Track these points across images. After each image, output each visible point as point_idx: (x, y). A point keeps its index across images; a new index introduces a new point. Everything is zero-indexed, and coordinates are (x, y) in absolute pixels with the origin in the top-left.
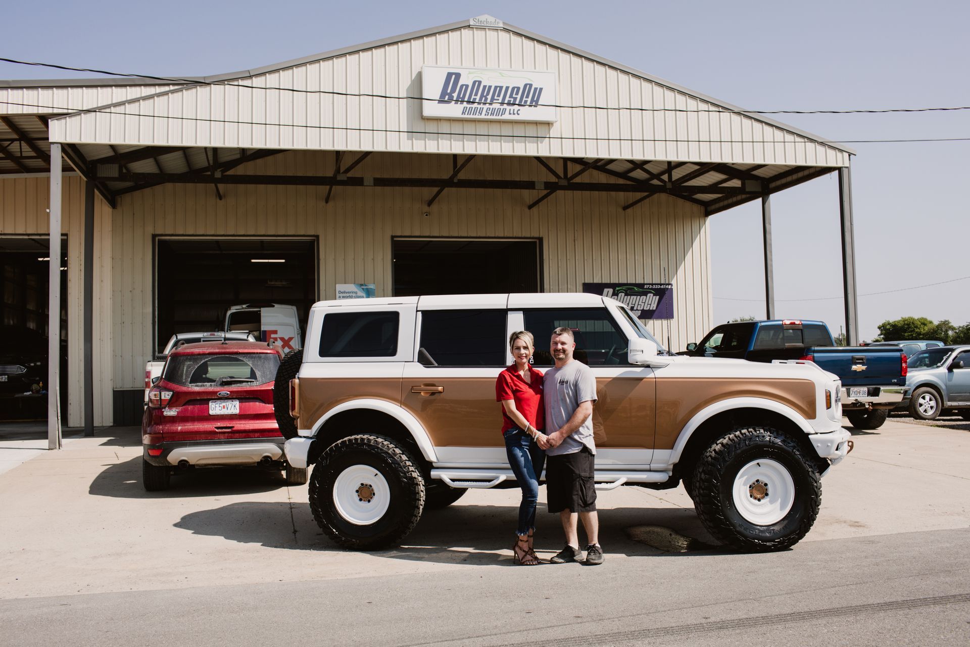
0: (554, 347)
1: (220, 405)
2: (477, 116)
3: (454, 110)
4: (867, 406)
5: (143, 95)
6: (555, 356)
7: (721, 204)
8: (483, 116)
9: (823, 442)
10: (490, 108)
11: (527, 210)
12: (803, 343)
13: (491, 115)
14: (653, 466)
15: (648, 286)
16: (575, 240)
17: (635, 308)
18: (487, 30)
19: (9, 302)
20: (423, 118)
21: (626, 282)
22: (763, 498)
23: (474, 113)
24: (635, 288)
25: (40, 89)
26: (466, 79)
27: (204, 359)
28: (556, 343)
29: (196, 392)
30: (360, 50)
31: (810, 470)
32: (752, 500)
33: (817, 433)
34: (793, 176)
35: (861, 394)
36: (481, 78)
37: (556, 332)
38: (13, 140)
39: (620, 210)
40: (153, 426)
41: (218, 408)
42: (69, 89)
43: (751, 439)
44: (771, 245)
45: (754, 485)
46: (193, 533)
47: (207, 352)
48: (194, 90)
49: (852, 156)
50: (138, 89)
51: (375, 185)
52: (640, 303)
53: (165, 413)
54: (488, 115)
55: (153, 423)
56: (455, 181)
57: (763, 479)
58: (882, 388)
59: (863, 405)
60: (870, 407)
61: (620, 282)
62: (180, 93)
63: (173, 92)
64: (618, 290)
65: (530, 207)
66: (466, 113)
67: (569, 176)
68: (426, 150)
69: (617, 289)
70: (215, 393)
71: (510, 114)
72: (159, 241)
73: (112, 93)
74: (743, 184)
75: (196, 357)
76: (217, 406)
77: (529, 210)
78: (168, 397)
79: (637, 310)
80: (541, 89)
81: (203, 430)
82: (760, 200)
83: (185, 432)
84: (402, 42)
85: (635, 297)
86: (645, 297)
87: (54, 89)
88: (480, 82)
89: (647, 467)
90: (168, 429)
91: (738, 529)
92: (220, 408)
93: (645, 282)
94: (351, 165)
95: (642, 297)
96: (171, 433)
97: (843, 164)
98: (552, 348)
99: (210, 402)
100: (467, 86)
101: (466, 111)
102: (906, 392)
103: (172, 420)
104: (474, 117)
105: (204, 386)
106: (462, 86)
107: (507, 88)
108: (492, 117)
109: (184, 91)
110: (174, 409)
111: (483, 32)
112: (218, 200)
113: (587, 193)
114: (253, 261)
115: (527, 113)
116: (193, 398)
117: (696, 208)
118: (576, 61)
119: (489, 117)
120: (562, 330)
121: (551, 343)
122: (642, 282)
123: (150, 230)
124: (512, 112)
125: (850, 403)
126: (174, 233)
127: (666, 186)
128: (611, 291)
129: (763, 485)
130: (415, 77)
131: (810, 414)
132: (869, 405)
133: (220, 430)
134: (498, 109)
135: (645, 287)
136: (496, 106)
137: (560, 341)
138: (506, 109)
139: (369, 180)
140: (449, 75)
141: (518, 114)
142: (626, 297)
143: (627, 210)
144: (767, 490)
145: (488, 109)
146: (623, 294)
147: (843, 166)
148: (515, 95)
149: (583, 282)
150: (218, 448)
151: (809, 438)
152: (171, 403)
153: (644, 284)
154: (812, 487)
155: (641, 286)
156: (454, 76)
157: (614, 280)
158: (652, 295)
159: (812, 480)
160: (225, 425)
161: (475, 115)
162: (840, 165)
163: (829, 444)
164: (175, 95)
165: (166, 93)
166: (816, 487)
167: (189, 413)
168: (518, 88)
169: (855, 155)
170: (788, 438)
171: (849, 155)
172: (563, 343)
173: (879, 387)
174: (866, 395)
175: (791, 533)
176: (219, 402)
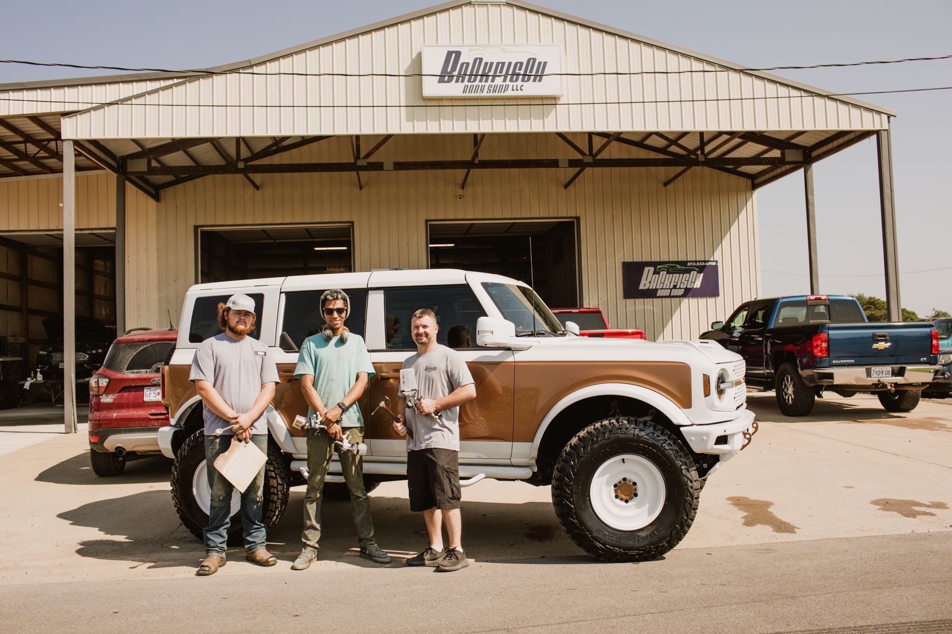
0: (416, 331)
1: (155, 392)
2: (479, 94)
3: (455, 89)
4: (889, 388)
5: (148, 90)
6: (417, 340)
7: (767, 176)
8: (485, 94)
9: (699, 435)
10: (492, 85)
11: (563, 190)
12: (830, 320)
13: (493, 92)
14: (515, 461)
15: (691, 263)
16: (613, 219)
17: (678, 287)
18: (489, 5)
19: (102, 294)
20: (424, 98)
21: (667, 260)
22: (631, 499)
23: (475, 92)
24: (678, 266)
25: (52, 89)
26: (467, 57)
27: (143, 346)
28: (417, 327)
29: (130, 379)
30: (359, 34)
31: (683, 467)
32: (617, 500)
33: (692, 425)
34: (834, 142)
35: (884, 374)
36: (482, 54)
37: (416, 315)
38: (50, 140)
39: (661, 186)
40: (93, 413)
41: (152, 395)
42: (80, 87)
43: (611, 431)
44: (814, 217)
45: (620, 485)
46: (71, 524)
47: (147, 339)
48: (197, 82)
49: (891, 118)
50: (144, 84)
51: (395, 169)
52: (683, 281)
53: (102, 400)
54: (490, 92)
55: (93, 410)
56: (476, 162)
57: (632, 477)
58: (908, 367)
59: (885, 386)
60: (893, 388)
61: (662, 260)
62: (184, 86)
63: (176, 85)
64: (659, 269)
65: (566, 186)
66: (467, 91)
67: (594, 153)
68: (427, 130)
69: (659, 267)
70: (148, 379)
71: (513, 90)
72: (202, 232)
73: (120, 89)
74: (783, 154)
75: (136, 344)
76: (152, 392)
77: (565, 190)
78: (105, 384)
79: (680, 288)
80: (545, 63)
81: (137, 417)
82: (802, 171)
83: (120, 419)
84: (401, 23)
85: (678, 275)
86: (688, 275)
87: (66, 88)
88: (481, 59)
89: (508, 462)
90: (104, 416)
91: (594, 535)
92: (155, 395)
93: (689, 260)
94: (371, 150)
95: (685, 275)
96: (107, 420)
97: (882, 127)
98: (414, 332)
99: (145, 389)
100: (468, 64)
101: (467, 90)
102: (936, 372)
103: (109, 407)
104: (476, 95)
105: (139, 372)
106: (462, 64)
107: (510, 64)
108: (494, 94)
109: (187, 83)
110: (110, 396)
111: (485, 8)
112: (256, 190)
113: (625, 170)
114: (316, 249)
115: (531, 88)
116: (127, 384)
117: (743, 181)
118: (583, 32)
119: (491, 94)
120: (422, 313)
121: (412, 327)
122: (685, 260)
123: (192, 223)
124: (515, 88)
125: (871, 384)
126: (215, 224)
127: (698, 159)
128: (652, 269)
129: (631, 484)
130: (416, 57)
131: (686, 402)
132: (891, 386)
133: (154, 417)
134: (500, 86)
135: (689, 264)
136: (499, 81)
137: (421, 325)
138: (508, 85)
139: (389, 165)
140: (449, 54)
141: (522, 90)
142: (668, 275)
143: (668, 186)
144: (635, 490)
145: (490, 86)
146: (665, 272)
147: (882, 129)
148: (519, 70)
149: (623, 261)
150: (152, 435)
151: (680, 430)
152: (108, 390)
153: (687, 262)
154: (686, 487)
155: (684, 263)
156: (454, 55)
157: (655, 259)
158: (696, 272)
159: (685, 479)
160: (159, 412)
161: (477, 92)
162: (877, 127)
163: (705, 438)
164: (179, 88)
165: (170, 87)
166: (692, 487)
167: (124, 399)
168: (522, 64)
169: (895, 116)
170: (658, 430)
171: (889, 117)
172: (425, 327)
173: (904, 366)
174: (891, 375)
175: (661, 540)
176: (153, 388)
